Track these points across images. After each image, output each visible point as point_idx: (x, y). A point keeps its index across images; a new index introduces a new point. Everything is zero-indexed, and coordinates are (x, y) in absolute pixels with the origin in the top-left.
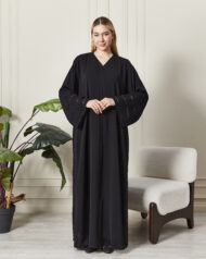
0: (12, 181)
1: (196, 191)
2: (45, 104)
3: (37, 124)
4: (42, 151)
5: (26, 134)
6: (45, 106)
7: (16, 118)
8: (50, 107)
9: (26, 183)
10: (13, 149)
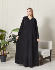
0: (6, 49)
1: (52, 52)
2: (15, 30)
3: (12, 35)
4: (14, 41)
5: (9, 37)
6: (14, 30)
7: (7, 33)
8: (16, 30)
9: (9, 50)
10: (6, 41)
